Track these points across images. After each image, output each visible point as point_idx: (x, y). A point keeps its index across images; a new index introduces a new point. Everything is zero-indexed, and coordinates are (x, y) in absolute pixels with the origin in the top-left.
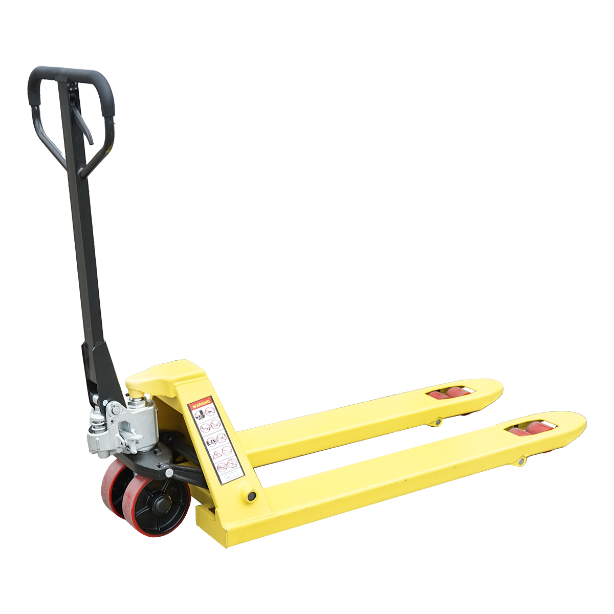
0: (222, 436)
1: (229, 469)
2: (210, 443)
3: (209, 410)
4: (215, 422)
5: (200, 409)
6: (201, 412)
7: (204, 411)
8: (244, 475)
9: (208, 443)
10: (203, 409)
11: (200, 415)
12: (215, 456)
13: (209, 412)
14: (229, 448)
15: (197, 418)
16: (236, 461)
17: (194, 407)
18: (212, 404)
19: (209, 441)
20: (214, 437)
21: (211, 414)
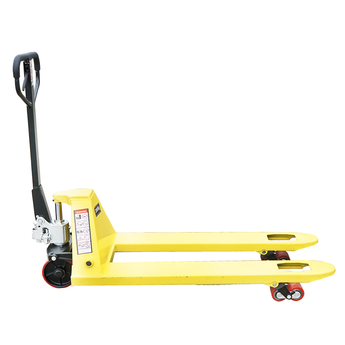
0: (87, 230)
1: (85, 247)
2: (79, 232)
3: (85, 215)
4: (86, 222)
5: (80, 214)
6: (80, 216)
7: (81, 216)
8: (92, 252)
9: (78, 232)
10: (81, 214)
11: (79, 217)
12: (80, 239)
13: (84, 217)
14: (88, 237)
15: (77, 218)
16: (89, 244)
17: (77, 212)
18: (87, 213)
19: (79, 231)
20: (82, 229)
21: (85, 218)
